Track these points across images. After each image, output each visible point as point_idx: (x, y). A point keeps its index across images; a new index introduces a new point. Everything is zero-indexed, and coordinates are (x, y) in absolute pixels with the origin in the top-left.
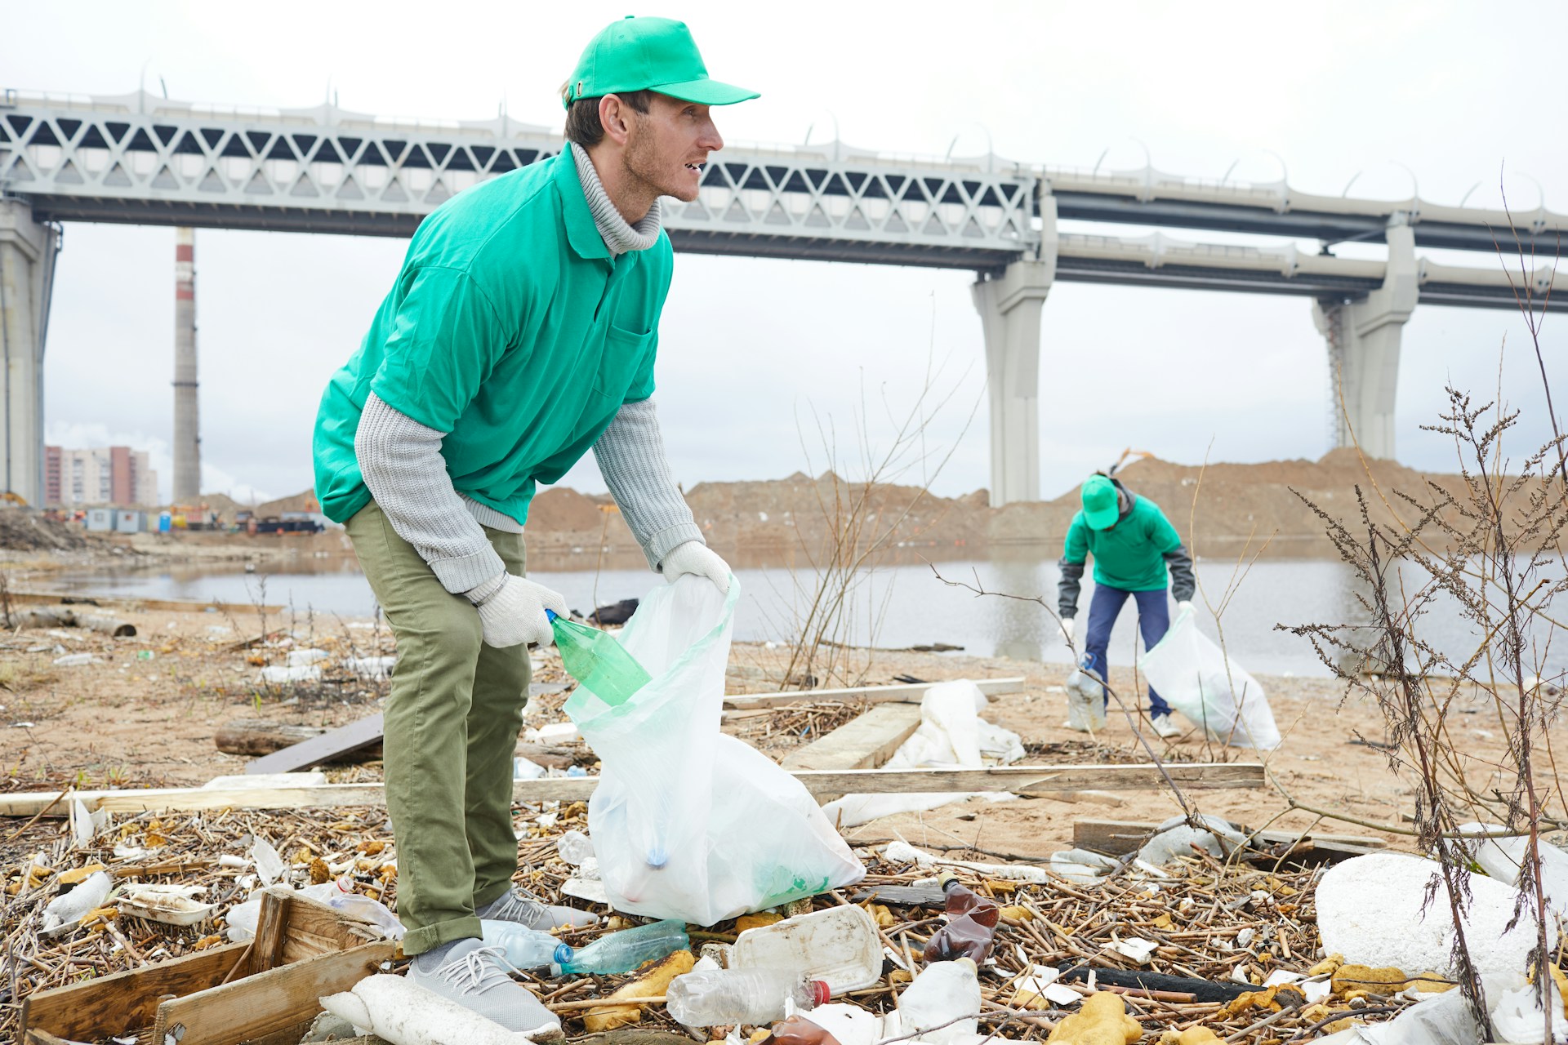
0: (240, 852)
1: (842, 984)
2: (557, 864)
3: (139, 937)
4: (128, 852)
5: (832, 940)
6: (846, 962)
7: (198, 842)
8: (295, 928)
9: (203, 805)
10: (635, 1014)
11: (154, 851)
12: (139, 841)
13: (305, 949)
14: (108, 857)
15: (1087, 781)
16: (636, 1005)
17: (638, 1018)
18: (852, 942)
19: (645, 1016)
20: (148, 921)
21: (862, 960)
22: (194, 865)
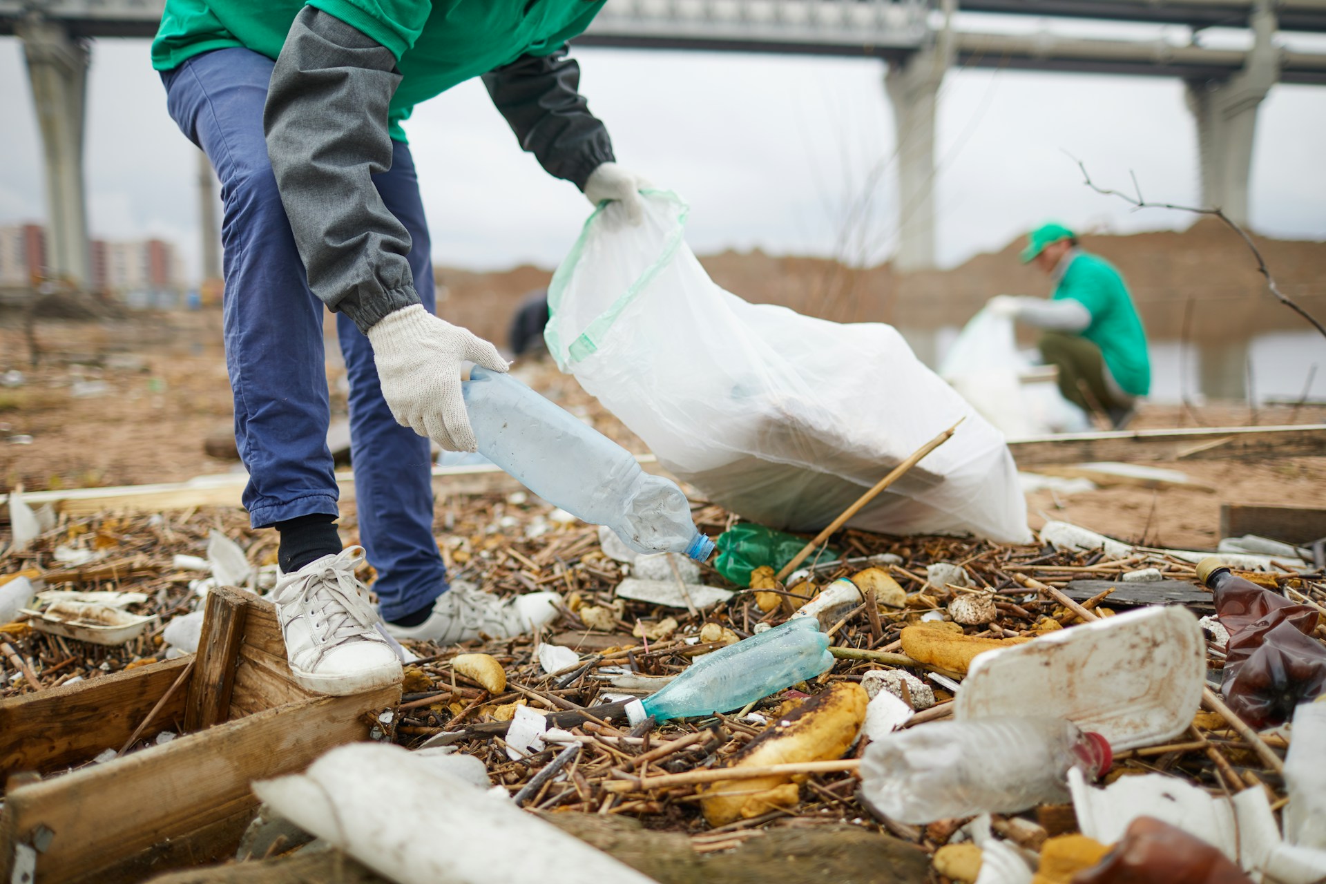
0: (201, 554)
1: (1123, 737)
2: (599, 560)
3: (53, 660)
4: (72, 556)
5: (1118, 666)
6: (1132, 700)
7: (155, 544)
8: (255, 646)
9: (169, 504)
10: (790, 791)
11: (102, 554)
12: (87, 542)
13: (266, 678)
14: (48, 561)
15: (1269, 447)
16: (787, 778)
17: (796, 798)
18: (1148, 669)
19: (806, 795)
20: (66, 640)
21: (1156, 696)
22: (143, 568)
